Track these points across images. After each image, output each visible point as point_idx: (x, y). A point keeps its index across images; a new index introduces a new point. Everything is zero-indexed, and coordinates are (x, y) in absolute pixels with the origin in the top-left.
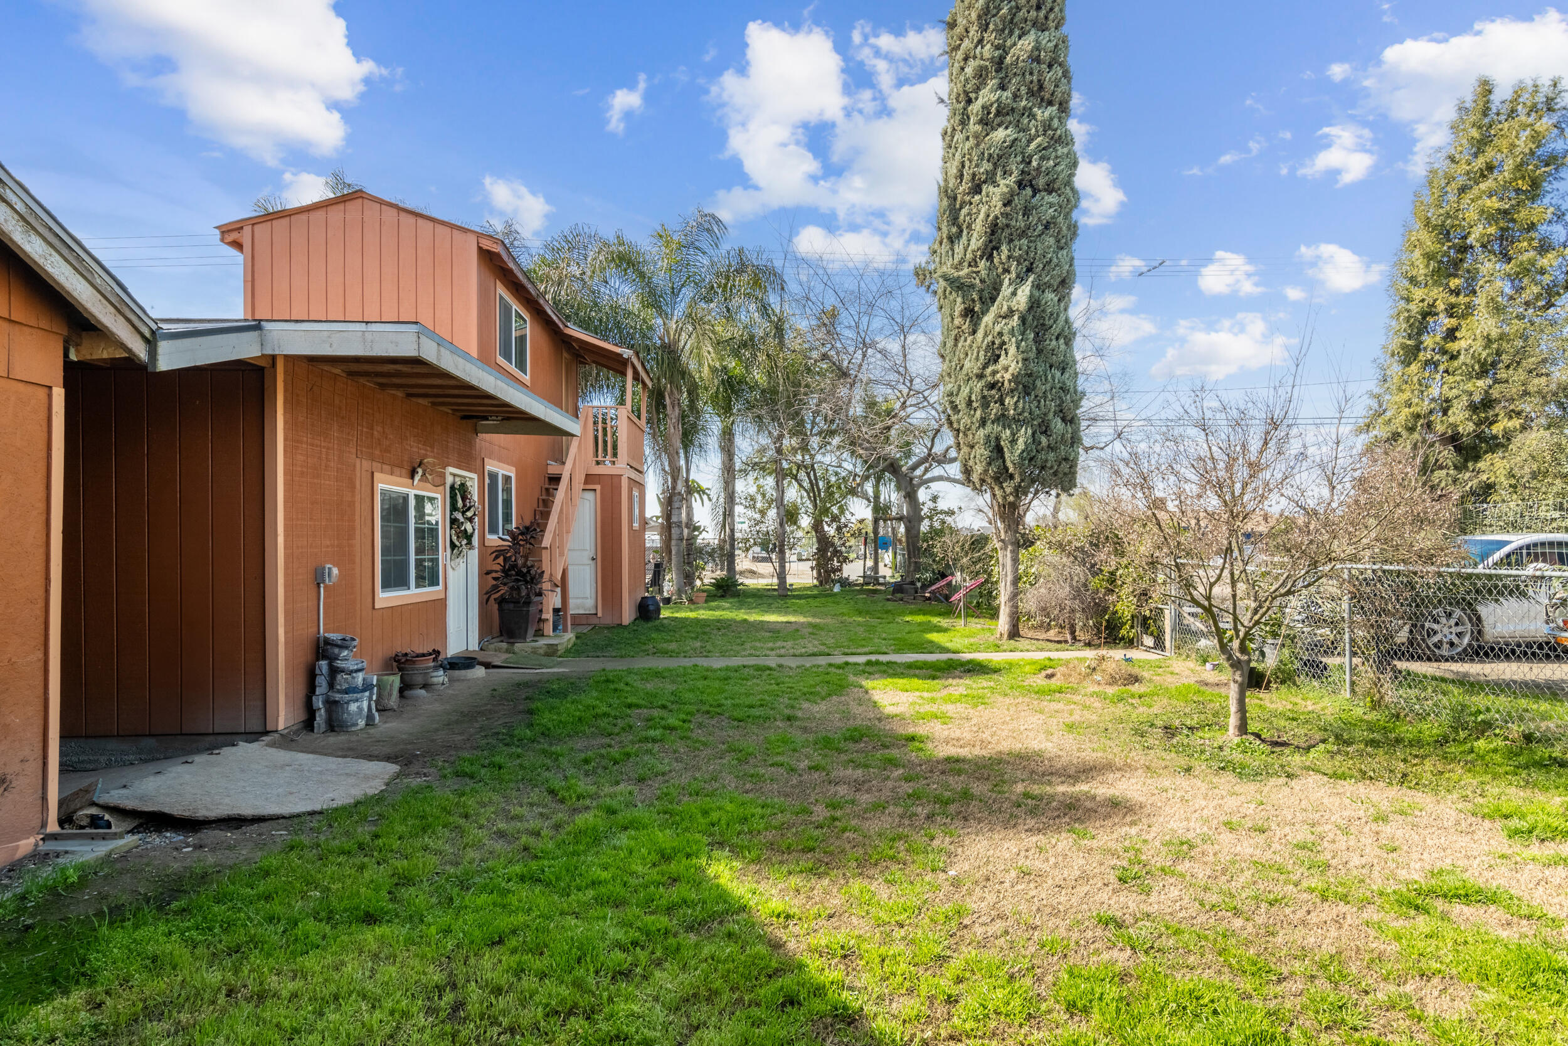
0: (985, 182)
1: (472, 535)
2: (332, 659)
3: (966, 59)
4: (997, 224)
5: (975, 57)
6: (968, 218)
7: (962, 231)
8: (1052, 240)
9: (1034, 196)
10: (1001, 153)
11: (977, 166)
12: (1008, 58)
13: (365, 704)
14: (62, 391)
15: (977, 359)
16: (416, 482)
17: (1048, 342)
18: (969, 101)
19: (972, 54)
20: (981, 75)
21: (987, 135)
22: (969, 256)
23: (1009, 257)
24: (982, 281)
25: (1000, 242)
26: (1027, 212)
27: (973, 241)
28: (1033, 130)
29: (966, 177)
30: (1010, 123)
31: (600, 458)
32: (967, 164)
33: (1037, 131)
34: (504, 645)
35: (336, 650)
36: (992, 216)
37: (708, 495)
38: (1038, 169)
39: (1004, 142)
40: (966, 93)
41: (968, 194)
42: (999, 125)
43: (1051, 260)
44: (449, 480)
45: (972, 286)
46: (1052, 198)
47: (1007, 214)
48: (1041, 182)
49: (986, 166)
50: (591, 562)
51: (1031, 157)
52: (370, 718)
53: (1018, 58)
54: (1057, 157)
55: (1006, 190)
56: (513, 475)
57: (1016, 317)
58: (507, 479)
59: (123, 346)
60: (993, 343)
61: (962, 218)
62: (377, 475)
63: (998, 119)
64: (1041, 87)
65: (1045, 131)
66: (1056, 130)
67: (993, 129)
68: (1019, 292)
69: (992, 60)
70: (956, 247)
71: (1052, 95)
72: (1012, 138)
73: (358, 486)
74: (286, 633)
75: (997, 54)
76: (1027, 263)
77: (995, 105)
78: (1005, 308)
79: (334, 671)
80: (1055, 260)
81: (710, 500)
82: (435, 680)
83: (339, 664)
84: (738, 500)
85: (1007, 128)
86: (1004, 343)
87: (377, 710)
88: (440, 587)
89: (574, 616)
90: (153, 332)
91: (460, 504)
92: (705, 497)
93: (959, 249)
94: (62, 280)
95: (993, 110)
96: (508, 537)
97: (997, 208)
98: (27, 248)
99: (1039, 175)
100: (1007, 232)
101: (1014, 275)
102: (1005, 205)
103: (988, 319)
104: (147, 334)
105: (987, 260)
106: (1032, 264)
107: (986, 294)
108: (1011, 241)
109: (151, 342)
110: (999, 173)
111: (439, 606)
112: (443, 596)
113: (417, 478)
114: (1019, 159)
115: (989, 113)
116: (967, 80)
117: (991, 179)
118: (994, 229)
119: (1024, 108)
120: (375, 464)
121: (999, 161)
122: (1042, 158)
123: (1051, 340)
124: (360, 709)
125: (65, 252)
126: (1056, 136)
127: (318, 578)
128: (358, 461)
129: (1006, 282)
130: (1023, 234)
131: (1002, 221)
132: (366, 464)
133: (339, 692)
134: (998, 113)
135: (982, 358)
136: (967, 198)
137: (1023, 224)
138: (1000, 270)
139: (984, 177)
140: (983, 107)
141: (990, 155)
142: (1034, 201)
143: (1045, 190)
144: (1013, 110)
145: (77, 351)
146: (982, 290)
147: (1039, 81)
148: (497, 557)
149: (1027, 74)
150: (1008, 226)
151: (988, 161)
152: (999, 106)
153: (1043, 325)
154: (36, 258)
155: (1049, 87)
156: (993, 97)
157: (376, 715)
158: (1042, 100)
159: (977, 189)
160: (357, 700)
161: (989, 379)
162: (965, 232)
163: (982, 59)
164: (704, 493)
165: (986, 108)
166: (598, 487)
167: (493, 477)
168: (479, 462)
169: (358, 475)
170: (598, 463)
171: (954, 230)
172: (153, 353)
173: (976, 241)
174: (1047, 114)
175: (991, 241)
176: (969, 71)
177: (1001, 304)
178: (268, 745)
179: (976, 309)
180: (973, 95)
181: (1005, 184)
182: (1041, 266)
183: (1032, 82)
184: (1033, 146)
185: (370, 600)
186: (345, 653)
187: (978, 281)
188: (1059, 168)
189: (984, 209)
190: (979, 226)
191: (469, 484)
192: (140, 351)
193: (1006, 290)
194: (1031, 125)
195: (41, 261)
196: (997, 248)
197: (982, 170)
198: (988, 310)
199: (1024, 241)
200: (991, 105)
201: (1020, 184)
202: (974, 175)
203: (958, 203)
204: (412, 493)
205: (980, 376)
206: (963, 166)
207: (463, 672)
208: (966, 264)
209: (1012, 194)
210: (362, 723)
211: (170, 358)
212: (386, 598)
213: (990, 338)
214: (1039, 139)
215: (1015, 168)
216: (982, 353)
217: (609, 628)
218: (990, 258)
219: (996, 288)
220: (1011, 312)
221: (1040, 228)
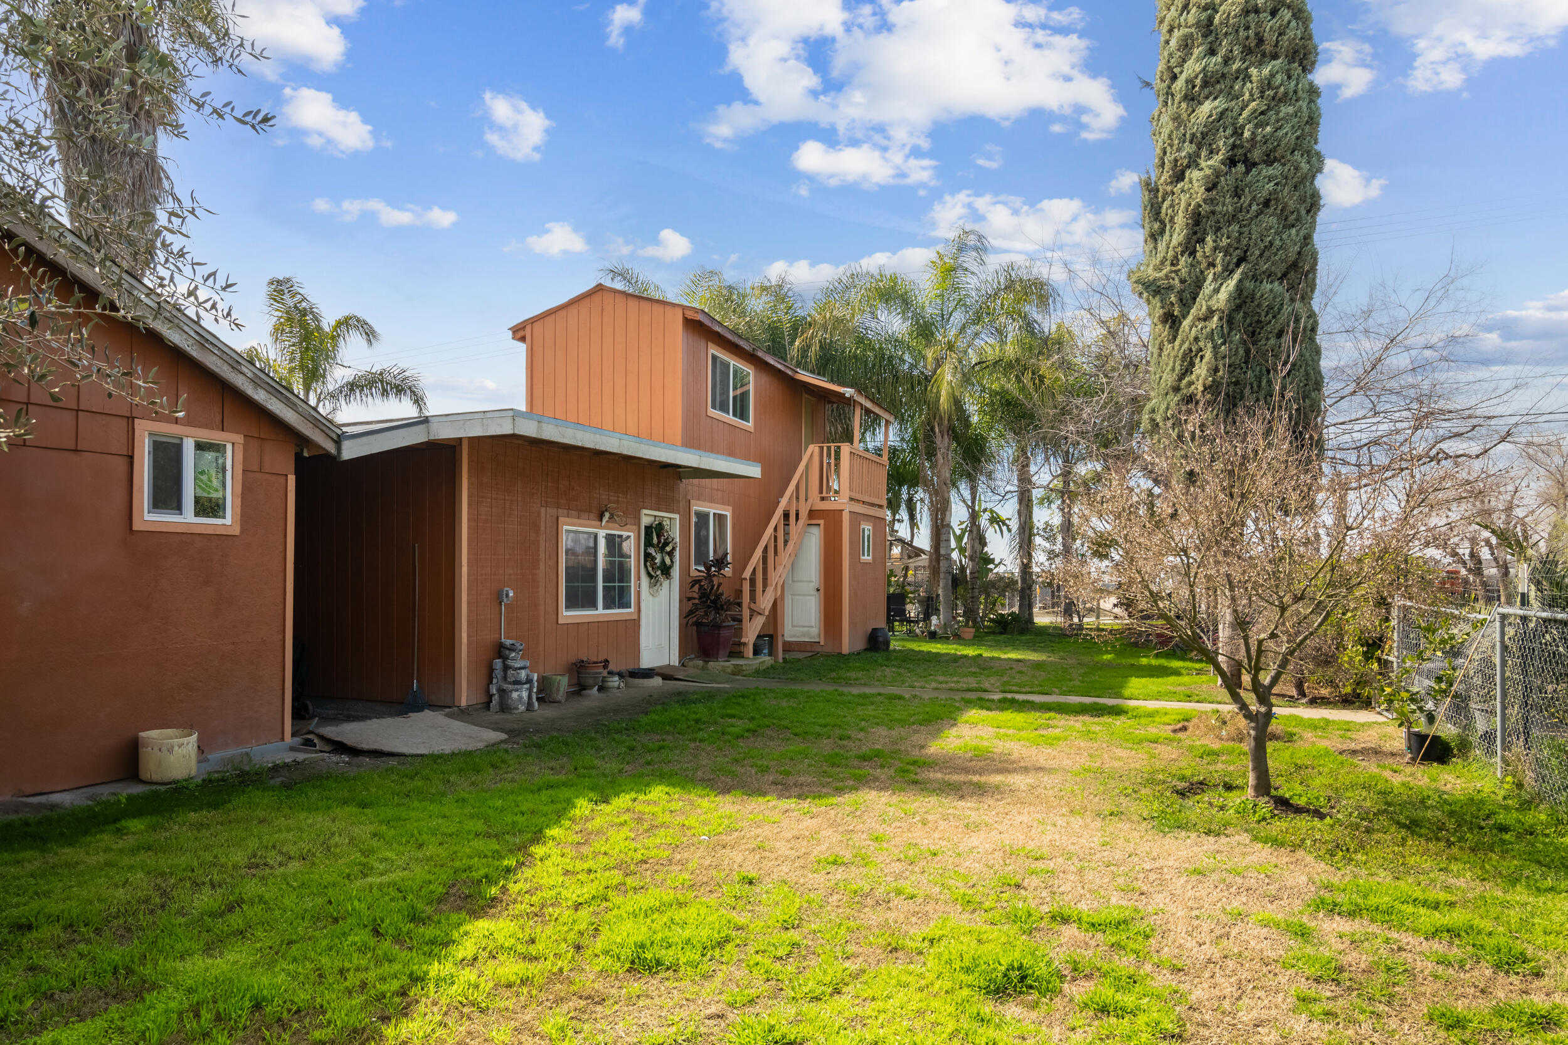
0: (1188, 166)
1: (670, 567)
2: (505, 658)
3: (1171, 31)
4: (1199, 214)
5: (1180, 26)
6: (1170, 211)
7: (1165, 226)
8: (1273, 220)
9: (1247, 172)
10: (1205, 130)
11: (1179, 150)
12: (1217, 17)
13: (525, 694)
14: (294, 477)
15: (1173, 369)
16: (604, 523)
17: (1263, 342)
18: (1174, 78)
19: (1176, 25)
20: (1186, 45)
21: (1194, 111)
22: (1171, 253)
23: (1215, 249)
24: (1182, 281)
25: (1205, 233)
26: (1237, 193)
27: (1175, 236)
28: (1247, 94)
29: (1167, 165)
30: (1221, 91)
31: (824, 495)
32: (1169, 150)
33: (1251, 95)
34: (700, 663)
35: (507, 652)
36: (1193, 203)
37: (1008, 526)
38: (1253, 139)
39: (1210, 116)
40: (1170, 69)
41: (1171, 183)
42: (1207, 98)
43: (1271, 243)
44: (646, 521)
45: (1170, 288)
46: (1274, 170)
47: (1212, 200)
48: (1256, 155)
49: (1189, 148)
50: (815, 593)
51: (1243, 127)
52: (529, 707)
53: (1229, 14)
54: (1278, 121)
55: (1208, 172)
56: (728, 514)
57: (1216, 318)
58: (720, 518)
59: (320, 447)
60: (1191, 350)
61: (1163, 211)
62: (561, 519)
63: (1206, 91)
64: (1260, 41)
65: (1262, 92)
66: (1278, 88)
67: (1200, 103)
68: (1223, 289)
69: (1198, 25)
70: (1159, 242)
71: (1276, 46)
72: (1219, 110)
73: (543, 528)
74: (468, 636)
75: (1204, 16)
76: (1238, 251)
77: (1201, 75)
78: (1204, 308)
79: (506, 668)
80: (1278, 243)
81: (1009, 530)
82: (610, 684)
83: (509, 662)
84: (1035, 531)
85: (1215, 98)
86: (1201, 350)
87: (538, 699)
88: (632, 610)
89: (785, 643)
90: (339, 436)
91: (655, 540)
92: (1004, 528)
93: (1161, 246)
94: (278, 412)
95: (1198, 82)
96: (702, 569)
97: (1199, 193)
98: (256, 397)
99: (1253, 146)
100: (1213, 219)
101: (1219, 268)
102: (1208, 190)
103: (1186, 323)
104: (335, 437)
105: (1190, 255)
106: (1246, 252)
107: (1187, 295)
108: (1219, 229)
109: (338, 441)
110: (1204, 153)
111: (634, 625)
112: (635, 617)
113: (604, 521)
114: (1229, 131)
115: (1194, 87)
116: (1171, 55)
117: (1193, 162)
118: (1197, 220)
119: (1238, 71)
120: (560, 511)
121: (1204, 140)
122: (1257, 126)
123: (1268, 339)
124: (520, 697)
125: (278, 395)
126: (1280, 95)
127: (499, 598)
128: (543, 510)
129: (1210, 277)
130: (1233, 218)
131: (1205, 208)
132: (552, 511)
133: (510, 683)
134: (1205, 84)
135: (1178, 368)
136: (1169, 188)
137: (1230, 208)
138: (1204, 265)
139: (1186, 162)
140: (1187, 82)
141: (1193, 135)
142: (1249, 178)
143: (1265, 162)
144: (1223, 76)
145: (309, 451)
146: (1183, 291)
147: (1257, 34)
148: (693, 586)
149: (1241, 30)
150: (1213, 213)
151: (1191, 142)
152: (1205, 75)
153: (1259, 322)
154: (261, 402)
155: (1270, 38)
156: (1198, 68)
157: (536, 704)
158: (1264, 55)
159: (1179, 177)
160: (517, 690)
161: (1185, 391)
162: (1168, 227)
163: (1186, 27)
164: (1004, 524)
165: (1190, 82)
166: (822, 522)
167: (703, 518)
168: (682, 504)
169: (543, 520)
170: (823, 499)
171: (1157, 226)
172: (339, 449)
173: (1177, 236)
174: (1266, 71)
175: (1195, 233)
176: (1173, 43)
177: (1200, 307)
178: (446, 715)
179: (1176, 313)
180: (1177, 70)
181: (1210, 164)
182: (1257, 253)
183: (1247, 38)
184: (1245, 114)
185: (554, 616)
186: (513, 654)
187: (1177, 281)
188: (1280, 133)
189: (1184, 198)
190: (1180, 220)
191: (666, 523)
192: (331, 448)
193: (1208, 287)
194: (1245, 90)
195: (264, 403)
196: (1202, 241)
197: (1183, 154)
198: (1188, 313)
199: (1235, 227)
200: (1196, 77)
201: (1231, 162)
202: (1176, 160)
203: (1160, 194)
204: (602, 533)
205: (1176, 389)
206: (1165, 153)
207: (641, 681)
208: (1168, 263)
209: (1217, 174)
210: (522, 708)
211: (350, 451)
212: (568, 615)
213: (1186, 346)
214: (1253, 105)
215: (1222, 145)
216: (1178, 363)
217: (828, 656)
218: (1193, 253)
219: (1199, 284)
220: (1211, 313)
221: (1254, 207)
